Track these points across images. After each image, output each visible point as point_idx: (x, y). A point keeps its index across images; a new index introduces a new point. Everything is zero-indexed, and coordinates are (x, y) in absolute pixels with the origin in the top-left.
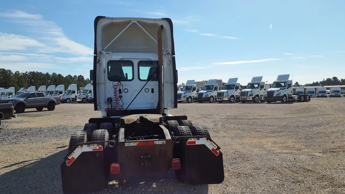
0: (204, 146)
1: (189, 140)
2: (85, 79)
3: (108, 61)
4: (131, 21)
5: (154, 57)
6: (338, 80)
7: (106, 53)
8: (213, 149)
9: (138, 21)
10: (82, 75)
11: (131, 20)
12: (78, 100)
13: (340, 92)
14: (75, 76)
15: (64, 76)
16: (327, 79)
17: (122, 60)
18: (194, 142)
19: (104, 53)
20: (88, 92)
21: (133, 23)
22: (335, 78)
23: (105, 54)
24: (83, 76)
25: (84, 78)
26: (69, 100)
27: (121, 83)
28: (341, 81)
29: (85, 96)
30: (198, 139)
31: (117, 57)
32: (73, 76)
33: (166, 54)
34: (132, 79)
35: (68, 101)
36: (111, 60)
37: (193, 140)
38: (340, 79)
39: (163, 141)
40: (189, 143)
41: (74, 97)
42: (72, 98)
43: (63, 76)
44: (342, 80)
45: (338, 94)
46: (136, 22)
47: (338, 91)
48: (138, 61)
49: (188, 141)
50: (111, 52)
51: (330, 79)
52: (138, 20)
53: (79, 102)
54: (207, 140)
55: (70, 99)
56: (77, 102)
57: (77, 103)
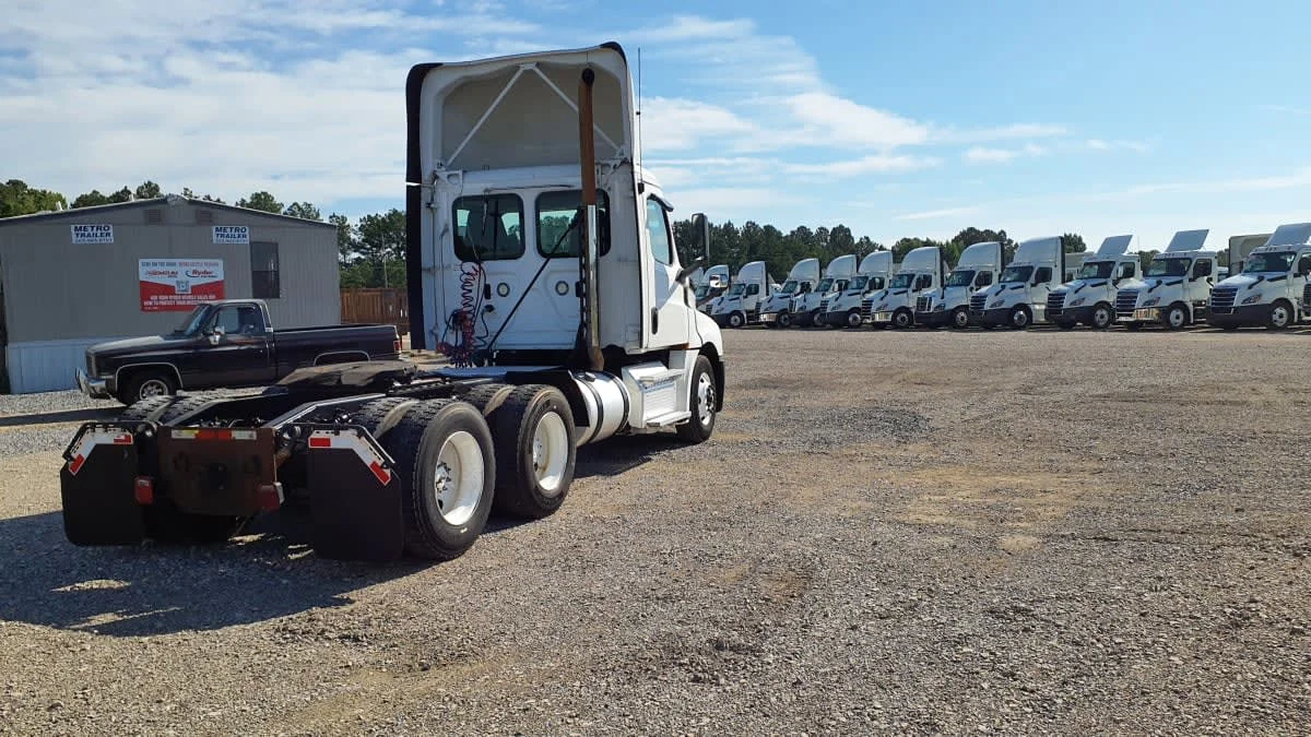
0: (350, 453)
1: (315, 435)
2: (856, 241)
3: (455, 196)
4: (519, 67)
5: (572, 178)
7: (449, 176)
8: (374, 464)
9: (538, 65)
10: (846, 226)
11: (519, 62)
12: (764, 317)
14: (822, 230)
15: (786, 232)
17: (495, 192)
18: (327, 441)
19: (443, 174)
20: (799, 288)
21: (525, 71)
23: (445, 179)
24: (848, 230)
25: (853, 235)
26: (737, 317)
29: (785, 304)
30: (337, 434)
31: (476, 185)
32: (814, 231)
33: (618, 162)
35: (736, 320)
36: (464, 194)
37: (323, 434)
39: (250, 432)
40: (315, 441)
41: (753, 307)
42: (748, 312)
43: (780, 233)
46: (531, 66)
48: (535, 193)
49: (312, 436)
50: (460, 172)
52: (540, 59)
53: (770, 326)
54: (359, 436)
55: (741, 316)
56: (762, 323)
57: (763, 328)
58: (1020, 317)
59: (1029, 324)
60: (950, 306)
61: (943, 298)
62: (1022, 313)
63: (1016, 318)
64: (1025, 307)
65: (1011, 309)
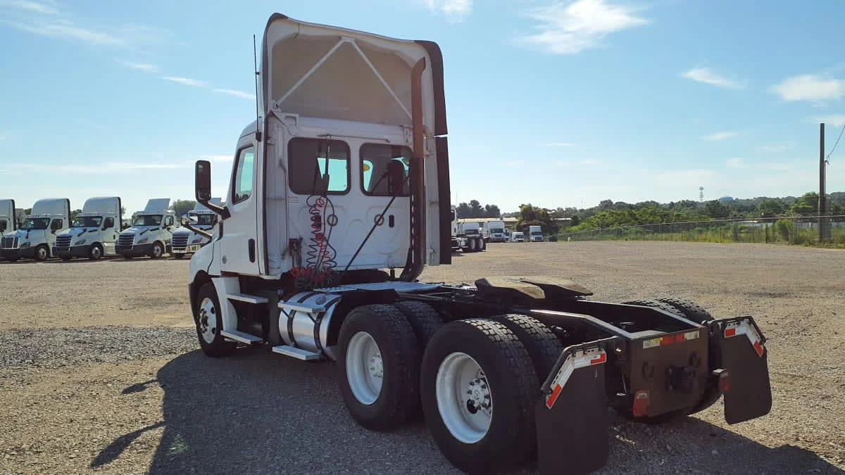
3: (290, 138)
4: (340, 38)
6: (480, 207)
7: (286, 117)
9: (357, 41)
11: (342, 34)
13: (504, 231)
16: (460, 204)
17: (328, 137)
19: (280, 115)
21: (345, 44)
22: (475, 203)
23: (283, 120)
27: (328, 199)
28: (485, 209)
31: (311, 129)
34: (345, 191)
36: (298, 136)
38: (483, 205)
44: (487, 207)
45: (501, 236)
46: (351, 41)
47: (501, 231)
48: (361, 143)
49: (726, 329)
50: (297, 116)
51: (465, 204)
52: (359, 37)
58: (96, 252)
59: (102, 256)
60: (33, 244)
61: (27, 237)
62: (97, 248)
63: (94, 252)
64: (99, 245)
65: (90, 246)
